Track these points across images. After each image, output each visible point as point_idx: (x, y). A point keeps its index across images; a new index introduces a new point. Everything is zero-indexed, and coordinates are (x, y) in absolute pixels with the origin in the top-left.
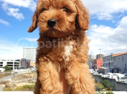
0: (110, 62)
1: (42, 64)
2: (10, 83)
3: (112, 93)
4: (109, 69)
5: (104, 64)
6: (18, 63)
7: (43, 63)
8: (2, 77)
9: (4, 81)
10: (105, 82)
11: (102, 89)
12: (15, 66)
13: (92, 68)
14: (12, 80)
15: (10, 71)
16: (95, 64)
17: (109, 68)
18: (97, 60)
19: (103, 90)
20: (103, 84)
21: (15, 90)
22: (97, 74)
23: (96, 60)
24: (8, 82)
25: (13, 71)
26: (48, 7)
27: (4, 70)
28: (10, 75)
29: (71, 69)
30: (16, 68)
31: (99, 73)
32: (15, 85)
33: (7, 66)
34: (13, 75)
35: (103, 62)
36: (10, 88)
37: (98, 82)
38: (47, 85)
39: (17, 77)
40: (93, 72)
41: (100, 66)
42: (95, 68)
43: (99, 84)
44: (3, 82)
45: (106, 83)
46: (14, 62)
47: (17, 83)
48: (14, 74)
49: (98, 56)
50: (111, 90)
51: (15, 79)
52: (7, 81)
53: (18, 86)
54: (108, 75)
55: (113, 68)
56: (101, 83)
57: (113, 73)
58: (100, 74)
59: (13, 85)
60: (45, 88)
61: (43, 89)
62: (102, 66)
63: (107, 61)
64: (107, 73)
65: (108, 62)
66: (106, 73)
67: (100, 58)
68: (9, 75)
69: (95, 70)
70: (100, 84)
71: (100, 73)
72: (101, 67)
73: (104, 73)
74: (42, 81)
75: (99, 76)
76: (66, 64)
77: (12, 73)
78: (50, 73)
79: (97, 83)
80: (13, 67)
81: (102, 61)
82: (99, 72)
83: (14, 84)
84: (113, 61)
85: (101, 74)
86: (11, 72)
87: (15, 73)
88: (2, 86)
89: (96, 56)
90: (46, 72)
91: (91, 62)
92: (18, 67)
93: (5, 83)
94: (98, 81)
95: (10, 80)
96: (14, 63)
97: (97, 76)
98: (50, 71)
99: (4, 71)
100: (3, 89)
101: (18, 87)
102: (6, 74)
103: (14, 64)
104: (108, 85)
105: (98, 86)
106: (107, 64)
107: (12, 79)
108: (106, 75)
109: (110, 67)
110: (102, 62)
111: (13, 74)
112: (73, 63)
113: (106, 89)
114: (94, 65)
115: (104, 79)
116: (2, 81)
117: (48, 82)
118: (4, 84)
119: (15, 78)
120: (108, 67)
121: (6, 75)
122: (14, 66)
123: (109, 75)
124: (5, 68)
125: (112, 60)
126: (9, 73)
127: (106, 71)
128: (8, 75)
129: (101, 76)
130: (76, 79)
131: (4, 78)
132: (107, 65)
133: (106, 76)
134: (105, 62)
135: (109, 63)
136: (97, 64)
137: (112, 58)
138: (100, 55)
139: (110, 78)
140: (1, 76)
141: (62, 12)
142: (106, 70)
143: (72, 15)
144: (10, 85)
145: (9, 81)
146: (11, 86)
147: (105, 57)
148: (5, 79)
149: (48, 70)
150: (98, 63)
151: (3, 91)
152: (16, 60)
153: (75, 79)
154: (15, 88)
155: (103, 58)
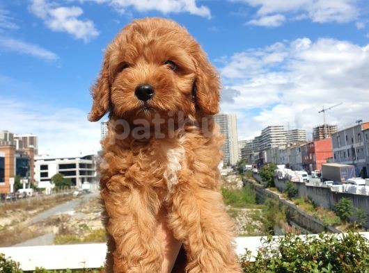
0: (356, 145)
1: (116, 197)
2: (73, 222)
3: (360, 236)
4: (353, 166)
5: (337, 155)
6: (89, 166)
7: (119, 195)
8: (48, 206)
9: (55, 218)
10: (341, 205)
11: (334, 225)
12: (81, 173)
13: (301, 167)
14: (77, 212)
15: (70, 188)
16: (311, 155)
17: (353, 164)
18: (315, 143)
19: (337, 228)
20: (335, 212)
21: (87, 241)
22: (317, 183)
23: (312, 143)
24: (66, 219)
25: (77, 187)
26: (135, 59)
27: (53, 186)
28: (69, 200)
29: (180, 203)
30: (86, 180)
31: (324, 180)
32: (85, 226)
33: (60, 176)
34: (78, 199)
35: (334, 147)
36: (73, 236)
37: (322, 208)
38: (130, 246)
39: (88, 203)
40: (305, 178)
41: (325, 161)
42: (311, 165)
43: (325, 211)
44: (53, 219)
45: (345, 208)
46: (77, 162)
47: (90, 220)
48: (81, 197)
49: (319, 132)
50: (356, 228)
51: (83, 210)
52: (63, 217)
53: (94, 228)
54: (350, 185)
55: (365, 163)
56: (331, 208)
57: (364, 178)
58: (327, 182)
59: (80, 226)
60: (124, 253)
61: (120, 254)
62: (330, 160)
63: (345, 145)
64: (346, 178)
65: (349, 147)
66: (343, 179)
67: (324, 138)
68: (66, 200)
69: (310, 174)
70: (326, 213)
71: (328, 180)
72: (328, 162)
73: (337, 180)
74: (117, 235)
75: (323, 188)
76: (171, 191)
77: (76, 193)
78: (135, 216)
79: (319, 210)
80: (78, 176)
81: (331, 144)
82: (321, 177)
83: (81, 223)
84: (362, 144)
85: (329, 184)
86: (71, 192)
87: (83, 193)
88: (52, 232)
89: (312, 131)
90: (126, 215)
91: (298, 151)
92: (89, 176)
93: (57, 222)
94: (321, 205)
95: (71, 213)
96: (78, 166)
97: (317, 188)
98: (136, 213)
99: (53, 190)
100: (55, 239)
101: (94, 231)
102: (59, 197)
103: (77, 169)
104: (352, 213)
105: (322, 218)
106: (345, 153)
107: (77, 210)
108: (344, 185)
109: (355, 162)
110: (332, 148)
111: (79, 195)
112: (187, 189)
113: (347, 225)
114: (306, 158)
115: (338, 196)
116: (49, 218)
117: (132, 239)
118: (57, 226)
119: (86, 208)
120: (349, 160)
121: (59, 200)
122: (78, 173)
123: (353, 184)
124: (55, 182)
125: (359, 140)
126: (67, 193)
127: (345, 173)
128: (63, 199)
129: (328, 189)
130: (192, 225)
131: (54, 209)
132: (345, 156)
133: (343, 188)
134: (338, 147)
135: (353, 149)
136: (316, 154)
137: (359, 134)
138: (325, 128)
139: (358, 192)
140: (47, 204)
141: (167, 70)
142: (344, 169)
143: (187, 78)
144: (73, 226)
145: (70, 217)
146: (76, 229)
147: (339, 132)
148: (57, 212)
149: (131, 212)
150: (318, 152)
151: (56, 243)
152: (84, 158)
153: (190, 224)
154: (87, 234)
155: (332, 135)
